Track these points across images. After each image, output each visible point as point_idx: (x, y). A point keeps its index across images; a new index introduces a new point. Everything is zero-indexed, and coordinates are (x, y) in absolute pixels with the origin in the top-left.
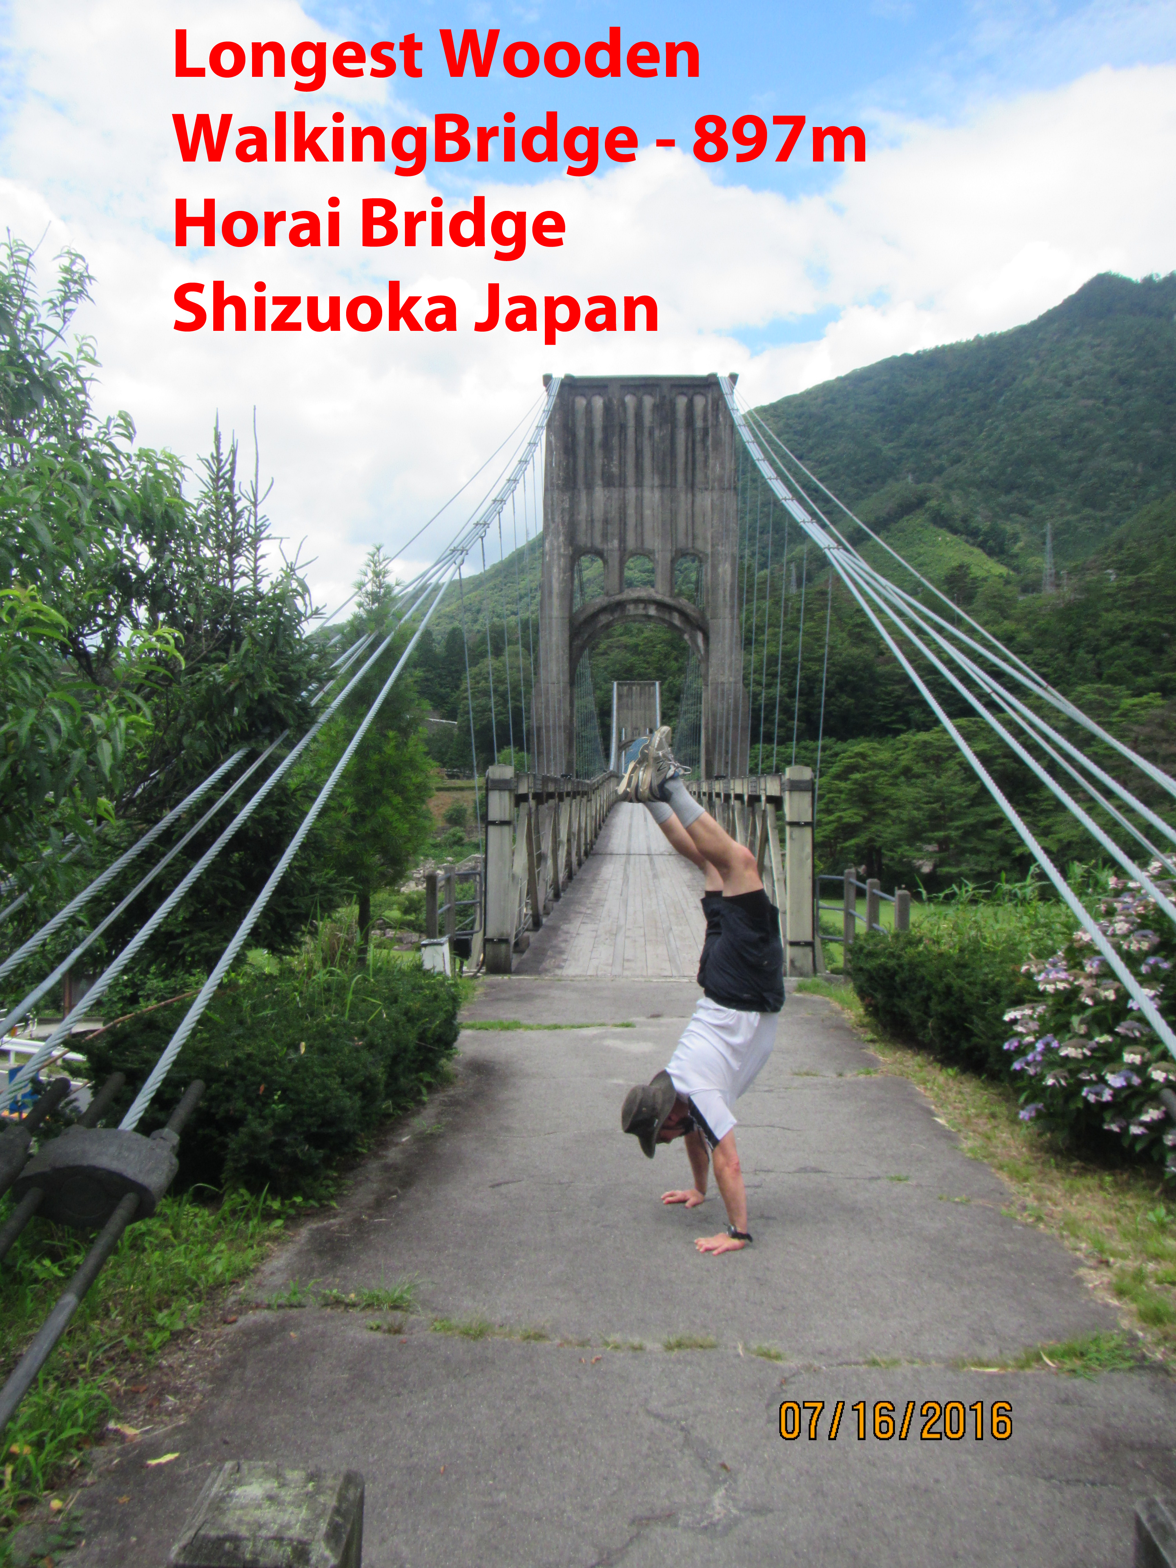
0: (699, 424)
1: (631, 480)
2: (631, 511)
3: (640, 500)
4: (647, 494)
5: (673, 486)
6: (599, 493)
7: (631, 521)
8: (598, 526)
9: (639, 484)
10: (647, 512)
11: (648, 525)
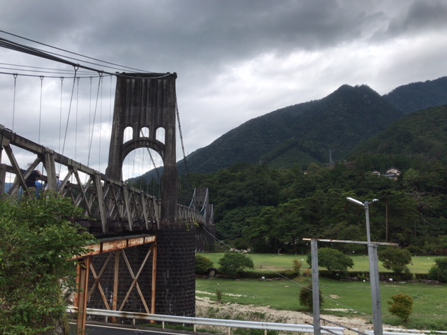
0: (165, 88)
1: (143, 104)
2: (142, 113)
3: (145, 110)
4: (147, 108)
5: (156, 106)
6: (132, 108)
7: (142, 117)
8: (132, 118)
9: (145, 105)
10: (147, 114)
11: (147, 118)
